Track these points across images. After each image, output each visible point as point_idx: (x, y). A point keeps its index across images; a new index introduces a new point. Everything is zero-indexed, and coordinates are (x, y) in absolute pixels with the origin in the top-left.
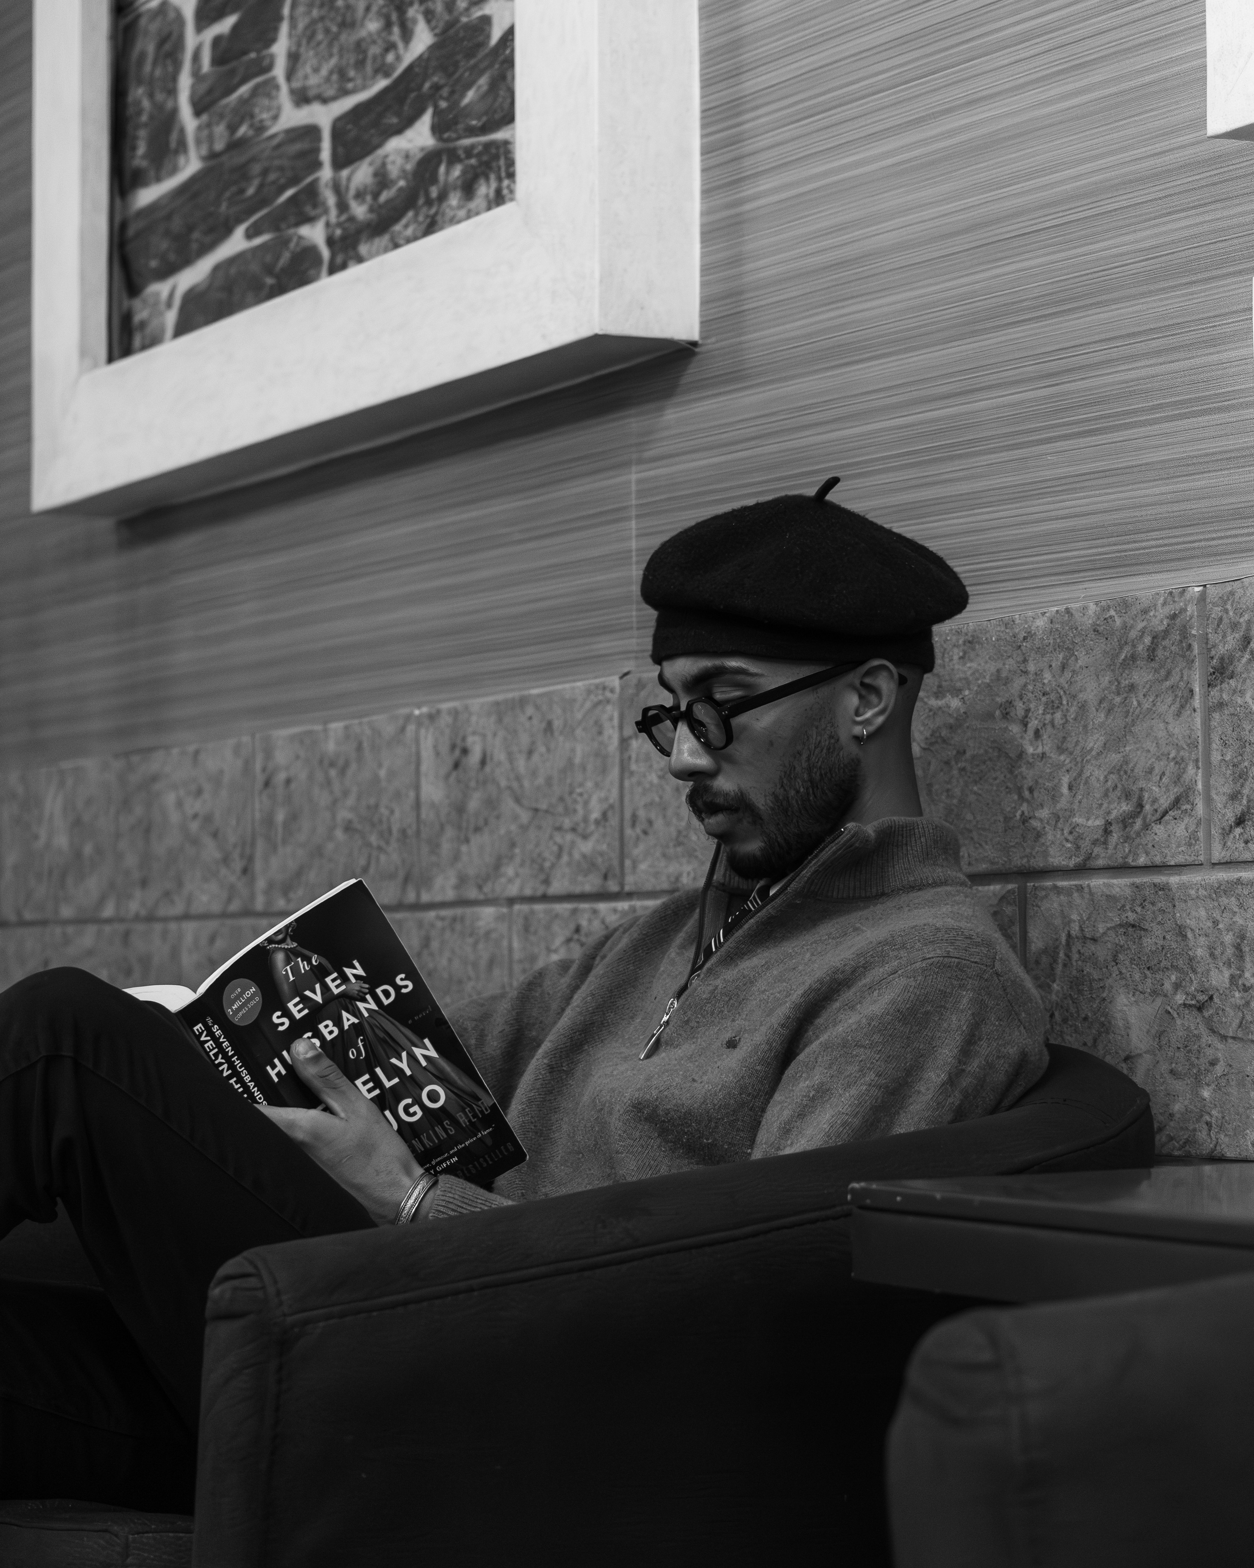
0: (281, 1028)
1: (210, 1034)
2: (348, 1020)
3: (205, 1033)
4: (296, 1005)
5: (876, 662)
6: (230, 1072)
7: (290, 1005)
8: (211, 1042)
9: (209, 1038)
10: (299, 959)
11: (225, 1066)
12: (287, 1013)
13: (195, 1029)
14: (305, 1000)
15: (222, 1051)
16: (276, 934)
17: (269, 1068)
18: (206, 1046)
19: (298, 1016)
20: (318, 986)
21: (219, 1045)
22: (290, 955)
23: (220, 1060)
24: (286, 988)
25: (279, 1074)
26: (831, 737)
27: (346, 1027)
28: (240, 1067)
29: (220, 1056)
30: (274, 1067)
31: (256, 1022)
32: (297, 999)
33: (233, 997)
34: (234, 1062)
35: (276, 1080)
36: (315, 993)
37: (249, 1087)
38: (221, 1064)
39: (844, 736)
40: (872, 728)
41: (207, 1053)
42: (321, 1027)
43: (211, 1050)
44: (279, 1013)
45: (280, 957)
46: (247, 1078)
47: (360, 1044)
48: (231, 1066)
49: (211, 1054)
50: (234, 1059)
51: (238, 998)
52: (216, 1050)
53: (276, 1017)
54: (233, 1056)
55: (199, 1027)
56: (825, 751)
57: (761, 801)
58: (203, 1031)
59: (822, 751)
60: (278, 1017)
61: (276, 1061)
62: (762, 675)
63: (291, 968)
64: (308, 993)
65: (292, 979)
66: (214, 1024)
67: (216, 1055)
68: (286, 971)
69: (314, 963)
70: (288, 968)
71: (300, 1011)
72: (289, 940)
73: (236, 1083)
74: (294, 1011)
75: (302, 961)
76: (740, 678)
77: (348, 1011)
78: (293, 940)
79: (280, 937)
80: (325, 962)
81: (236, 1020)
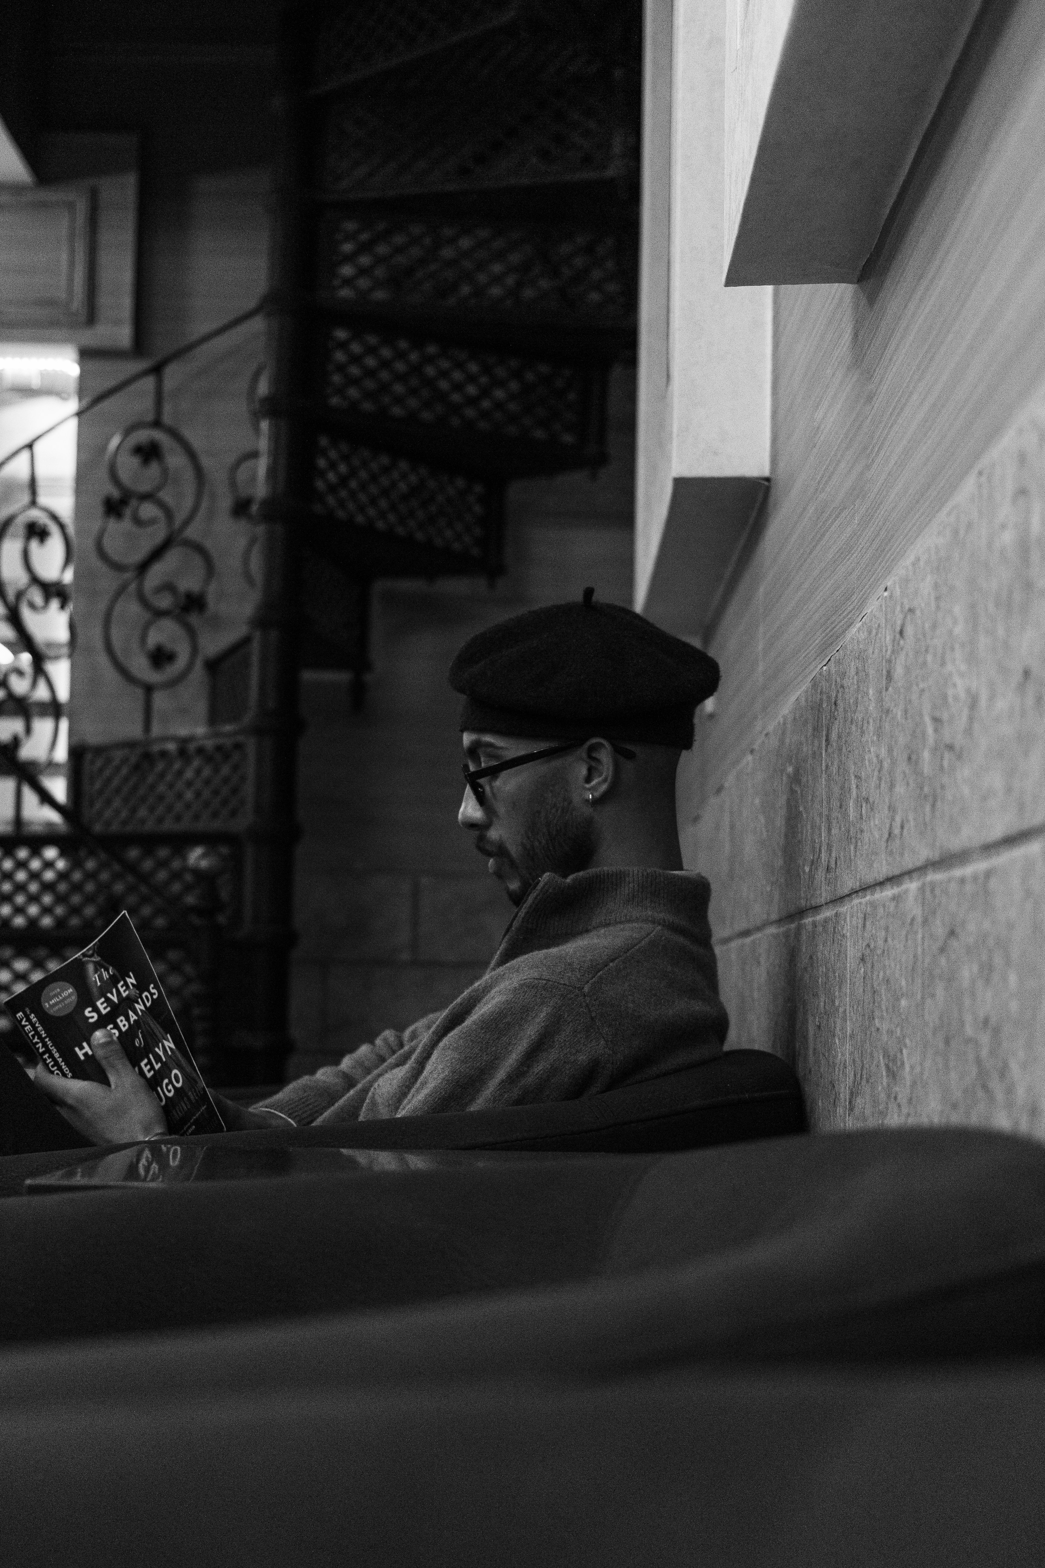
0: (91, 1020)
1: (29, 1020)
2: (132, 1017)
3: (24, 1020)
4: (102, 1004)
5: (594, 741)
6: (44, 1049)
7: (98, 1003)
8: (29, 1026)
9: (27, 1023)
10: (103, 970)
11: (40, 1045)
12: (96, 1009)
13: (17, 1016)
14: (108, 1000)
15: (37, 1033)
16: (88, 950)
17: (77, 1049)
18: (26, 1029)
19: (104, 1012)
20: (114, 991)
21: (35, 1028)
22: (98, 966)
23: (36, 1040)
24: (95, 990)
25: (86, 1054)
26: (565, 800)
27: (132, 1022)
28: (51, 1046)
29: (36, 1037)
30: (82, 1048)
31: (70, 1014)
32: (103, 1000)
33: (52, 994)
34: (47, 1042)
35: (82, 1058)
36: (113, 995)
37: (58, 1062)
38: (37, 1043)
39: (576, 799)
40: (597, 794)
41: (27, 1035)
42: (118, 1021)
43: (29, 1032)
44: (90, 1009)
45: (91, 968)
46: (57, 1055)
47: (140, 1036)
48: (45, 1045)
49: (30, 1035)
50: (47, 1040)
51: (56, 996)
52: (33, 1033)
53: (88, 1012)
54: (46, 1037)
55: (20, 1015)
56: (560, 811)
57: (514, 850)
58: (23, 1018)
59: (557, 810)
60: (89, 1012)
61: (85, 1044)
62: (506, 748)
63: (98, 976)
64: (109, 995)
65: (99, 984)
66: (31, 1013)
67: (33, 1036)
68: (95, 978)
69: (111, 973)
70: (96, 976)
71: (105, 1008)
72: (96, 955)
73: (49, 1057)
74: (101, 1007)
75: (105, 971)
76: (489, 750)
77: (132, 1011)
78: (98, 955)
79: (91, 952)
80: (117, 974)
81: (52, 1012)
